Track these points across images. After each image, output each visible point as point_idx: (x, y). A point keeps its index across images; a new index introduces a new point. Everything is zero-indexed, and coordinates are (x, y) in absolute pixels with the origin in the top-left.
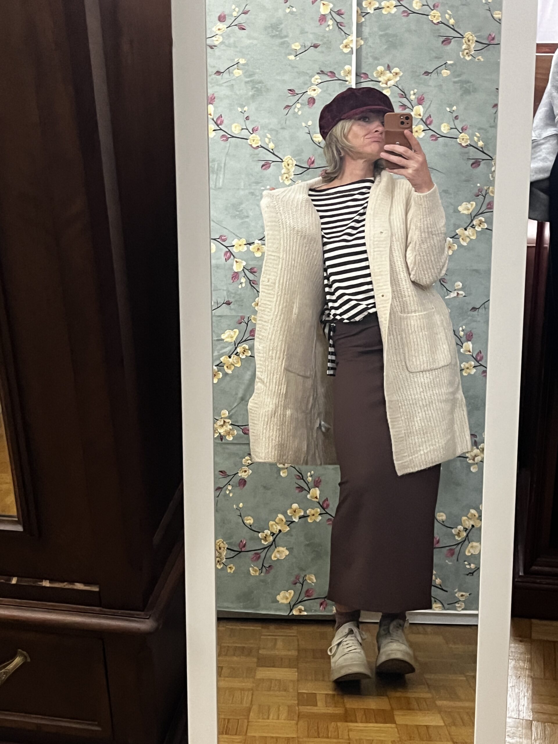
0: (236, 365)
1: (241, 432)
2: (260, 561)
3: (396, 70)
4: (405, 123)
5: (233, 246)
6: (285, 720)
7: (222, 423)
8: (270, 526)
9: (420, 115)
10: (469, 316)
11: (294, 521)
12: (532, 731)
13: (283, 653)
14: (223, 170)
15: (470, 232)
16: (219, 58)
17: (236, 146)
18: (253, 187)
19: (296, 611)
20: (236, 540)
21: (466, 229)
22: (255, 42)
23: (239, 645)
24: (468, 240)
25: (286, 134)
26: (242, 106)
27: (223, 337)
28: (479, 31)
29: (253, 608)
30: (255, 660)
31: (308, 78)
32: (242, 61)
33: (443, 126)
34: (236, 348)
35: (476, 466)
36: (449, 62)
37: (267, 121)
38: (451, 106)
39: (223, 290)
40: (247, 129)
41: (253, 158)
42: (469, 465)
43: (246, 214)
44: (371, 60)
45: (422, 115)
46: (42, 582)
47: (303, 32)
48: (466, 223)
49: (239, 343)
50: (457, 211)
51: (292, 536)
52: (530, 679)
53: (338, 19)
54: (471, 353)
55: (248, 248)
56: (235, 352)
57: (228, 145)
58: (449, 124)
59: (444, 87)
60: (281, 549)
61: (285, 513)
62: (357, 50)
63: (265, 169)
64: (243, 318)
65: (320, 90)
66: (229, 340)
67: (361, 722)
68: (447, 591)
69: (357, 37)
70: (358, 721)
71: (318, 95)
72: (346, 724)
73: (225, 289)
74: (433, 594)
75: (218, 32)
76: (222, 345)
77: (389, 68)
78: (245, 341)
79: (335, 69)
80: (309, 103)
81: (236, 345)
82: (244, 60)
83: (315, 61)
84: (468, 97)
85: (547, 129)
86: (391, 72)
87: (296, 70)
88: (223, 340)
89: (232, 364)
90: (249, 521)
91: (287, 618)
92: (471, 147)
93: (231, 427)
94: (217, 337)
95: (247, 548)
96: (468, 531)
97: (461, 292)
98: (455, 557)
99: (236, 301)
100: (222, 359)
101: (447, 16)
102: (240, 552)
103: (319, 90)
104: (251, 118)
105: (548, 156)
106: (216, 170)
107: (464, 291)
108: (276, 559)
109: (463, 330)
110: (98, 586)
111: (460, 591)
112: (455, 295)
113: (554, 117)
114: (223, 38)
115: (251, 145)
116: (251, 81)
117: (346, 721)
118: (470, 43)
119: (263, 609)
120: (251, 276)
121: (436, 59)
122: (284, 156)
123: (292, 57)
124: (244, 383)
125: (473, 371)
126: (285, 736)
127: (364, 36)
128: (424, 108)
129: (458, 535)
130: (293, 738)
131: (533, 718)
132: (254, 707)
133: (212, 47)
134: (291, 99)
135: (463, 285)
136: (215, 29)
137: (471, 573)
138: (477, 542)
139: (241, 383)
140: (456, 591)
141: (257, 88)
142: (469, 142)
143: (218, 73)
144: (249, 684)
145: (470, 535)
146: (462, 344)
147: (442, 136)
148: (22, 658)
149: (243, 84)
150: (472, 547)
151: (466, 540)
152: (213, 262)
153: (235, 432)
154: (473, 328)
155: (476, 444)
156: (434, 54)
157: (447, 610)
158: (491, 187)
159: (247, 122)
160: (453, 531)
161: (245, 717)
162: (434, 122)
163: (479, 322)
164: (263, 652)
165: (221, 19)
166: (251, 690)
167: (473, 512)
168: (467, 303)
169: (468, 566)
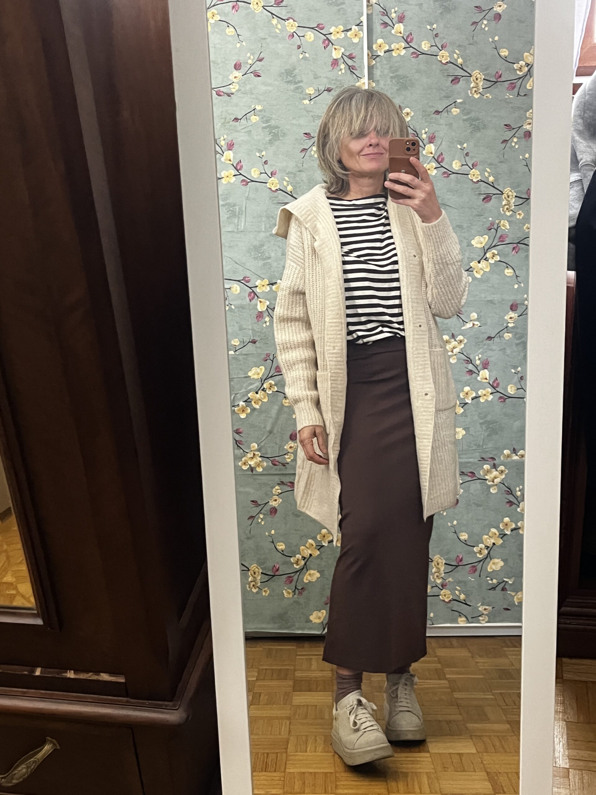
0: (263, 400)
1: (270, 464)
2: (293, 584)
3: (407, 109)
4: (412, 150)
5: (257, 286)
6: (321, 752)
7: (252, 456)
8: (301, 551)
9: (431, 153)
10: (485, 345)
11: (324, 546)
12: (569, 780)
13: (319, 674)
14: (244, 213)
15: (483, 264)
16: (237, 105)
17: (257, 190)
20: (270, 564)
21: (479, 262)
22: (270, 88)
23: (276, 668)
24: (482, 272)
25: (303, 176)
26: (260, 151)
27: (250, 374)
28: (486, 69)
29: (287, 628)
30: (291, 683)
32: (259, 108)
33: (454, 163)
34: (263, 384)
35: (496, 487)
36: (459, 101)
37: (285, 164)
38: (462, 143)
39: (249, 329)
40: (266, 173)
41: (273, 200)
42: (489, 487)
43: (267, 255)
45: (433, 153)
46: (66, 672)
47: (316, 77)
48: (480, 256)
49: (265, 379)
50: (470, 245)
51: (322, 559)
52: (565, 723)
53: (350, 62)
54: (488, 381)
55: (271, 289)
56: (262, 388)
57: (248, 189)
58: (460, 161)
59: (455, 125)
60: (312, 572)
61: (315, 538)
64: (268, 355)
66: (256, 377)
68: (470, 606)
69: (369, 79)
73: (250, 328)
75: (235, 80)
76: (249, 381)
78: (271, 377)
81: (263, 381)
82: (260, 106)
84: (478, 135)
87: (311, 114)
88: (249, 377)
89: (260, 400)
90: (281, 546)
91: (321, 636)
92: (482, 183)
93: (260, 459)
94: (244, 374)
95: (280, 573)
96: (489, 549)
97: (476, 323)
98: (477, 573)
99: (262, 339)
100: (250, 395)
101: (455, 56)
102: (274, 576)
104: (269, 163)
106: (237, 213)
107: (480, 322)
108: (308, 581)
109: (479, 359)
110: (123, 676)
111: (483, 605)
112: (471, 325)
113: (577, 162)
114: (240, 86)
115: (270, 189)
116: (268, 126)
118: (478, 82)
119: (298, 629)
121: (446, 99)
123: (306, 102)
124: (272, 417)
125: (491, 397)
126: (322, 771)
127: (375, 79)
128: (435, 146)
129: (480, 552)
130: (331, 773)
131: (570, 766)
132: (292, 738)
133: (229, 95)
134: (307, 143)
135: (478, 316)
136: (231, 77)
137: (494, 588)
138: (498, 558)
139: (269, 417)
140: (479, 605)
141: (274, 133)
142: (480, 178)
143: (236, 119)
144: (286, 712)
145: (491, 552)
146: (479, 372)
147: (454, 173)
148: (51, 745)
149: (260, 129)
150: (494, 563)
151: (487, 557)
152: (238, 302)
153: (265, 464)
154: (490, 357)
155: (495, 466)
156: (444, 94)
157: (472, 623)
158: (502, 221)
159: (266, 166)
160: (475, 549)
161: (283, 750)
162: (446, 160)
163: (495, 350)
164: (298, 674)
165: (237, 67)
166: (289, 718)
167: (494, 530)
168: (483, 333)
169: (490, 582)
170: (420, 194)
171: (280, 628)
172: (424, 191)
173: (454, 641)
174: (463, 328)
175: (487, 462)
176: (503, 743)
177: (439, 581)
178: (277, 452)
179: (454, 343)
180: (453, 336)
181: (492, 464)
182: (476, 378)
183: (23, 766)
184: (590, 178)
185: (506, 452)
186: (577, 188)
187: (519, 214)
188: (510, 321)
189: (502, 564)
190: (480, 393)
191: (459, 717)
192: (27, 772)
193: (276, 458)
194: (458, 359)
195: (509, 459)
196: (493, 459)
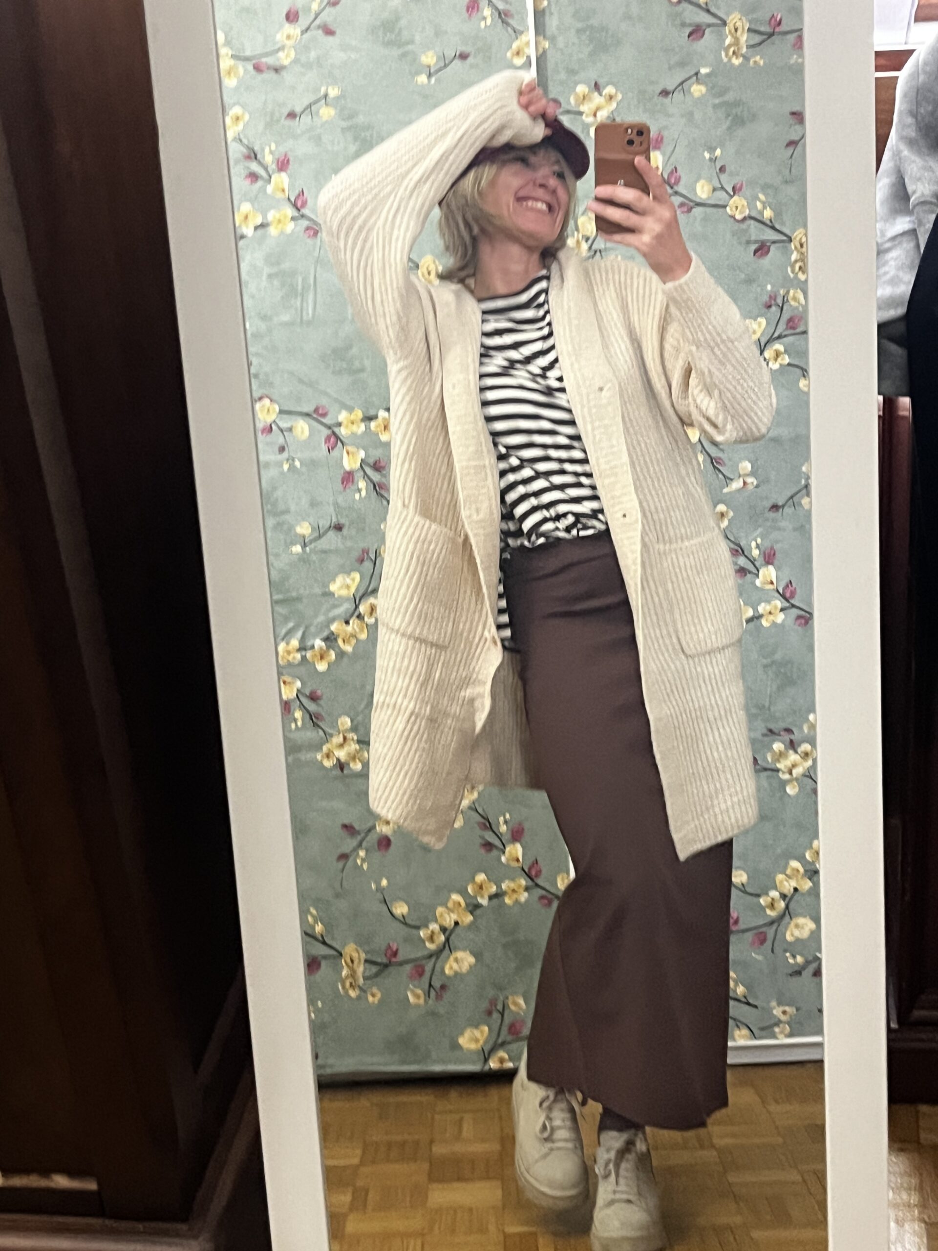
0: (358, 636)
2: (425, 979)
3: (610, 90)
4: (637, 143)
5: (340, 424)
7: (341, 739)
8: (438, 916)
10: (767, 520)
11: (481, 905)
13: (478, 1148)
16: (293, 88)
19: (494, 1062)
20: (380, 943)
22: (355, 55)
23: (396, 1138)
27: (332, 587)
28: (754, 10)
29: (417, 1062)
30: (426, 1166)
32: (333, 92)
33: (699, 185)
34: (357, 606)
35: (796, 783)
36: (703, 71)
38: (712, 150)
39: (329, 504)
42: (784, 784)
43: (358, 366)
44: (563, 76)
47: (439, 33)
49: (362, 597)
51: (478, 930)
53: (501, 4)
54: (774, 587)
55: (368, 428)
56: (356, 614)
57: (318, 244)
58: (710, 182)
59: (698, 116)
60: (460, 954)
61: (463, 892)
62: (538, 59)
64: (365, 551)
66: (344, 592)
68: (756, 1007)
69: (538, 32)
73: (331, 501)
74: (732, 1012)
75: (287, 42)
76: (332, 602)
77: (597, 87)
81: (358, 600)
82: (336, 89)
84: (740, 132)
86: (601, 95)
87: (431, 101)
88: (331, 593)
89: (352, 635)
90: (401, 909)
91: (480, 1075)
92: (752, 221)
93: (357, 746)
94: (322, 588)
95: (400, 958)
96: (787, 899)
97: (749, 480)
98: (768, 946)
99: (352, 522)
100: (334, 627)
102: (388, 965)
106: (300, 289)
107: (756, 478)
108: (452, 973)
109: (758, 547)
110: (95, 1178)
111: (779, 1004)
112: (741, 484)
114: (297, 52)
116: (352, 126)
118: (738, 34)
119: (435, 1062)
120: (376, 477)
121: (679, 68)
122: (421, 257)
123: (422, 79)
125: (780, 618)
127: (549, 33)
128: (664, 154)
129: (772, 906)
133: (277, 70)
135: (752, 467)
136: (280, 37)
137: (798, 973)
138: (805, 916)
140: (773, 1004)
141: (365, 138)
142: (747, 212)
143: (292, 115)
144: (416, 1222)
145: (791, 905)
146: (758, 571)
147: (699, 204)
149: (338, 132)
150: (797, 926)
151: (784, 915)
152: (307, 455)
154: (777, 542)
155: (793, 745)
156: (675, 59)
157: (761, 1038)
158: (792, 291)
160: (762, 901)
162: (683, 180)
163: (784, 530)
164: (439, 1150)
165: (291, 17)
166: (422, 1234)
167: (794, 864)
168: (763, 498)
169: (791, 961)
170: (651, 227)
171: (404, 1062)
172: (660, 220)
174: (726, 490)
175: (779, 738)
181: (788, 740)
182: (753, 583)
184: (929, 226)
186: (908, 245)
189: (811, 926)
190: (761, 609)
196: (789, 731)
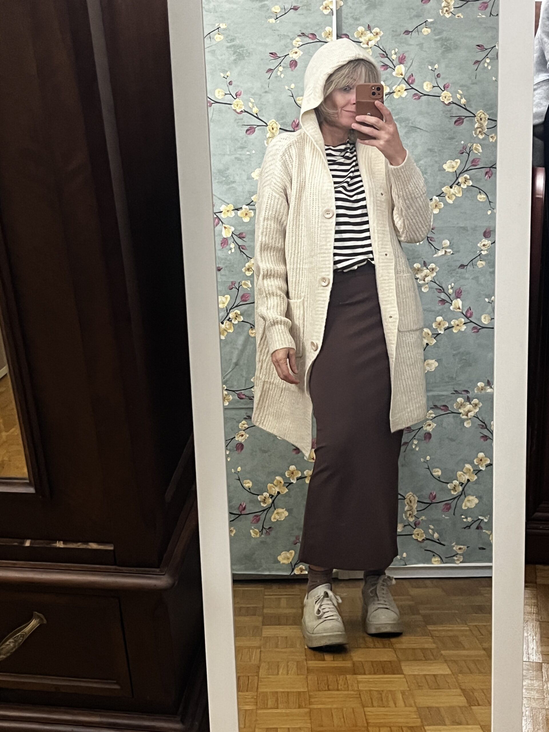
0: (228, 331)
1: (237, 397)
2: (260, 523)
3: (376, 30)
4: (377, 94)
5: (221, 212)
6: (294, 675)
8: (268, 489)
9: (402, 75)
10: (457, 273)
11: (292, 483)
12: (542, 672)
13: (287, 611)
15: (455, 189)
17: (220, 111)
18: (239, 153)
19: (297, 570)
20: (236, 502)
21: (451, 187)
22: (235, 6)
23: (244, 606)
24: (454, 198)
25: (269, 97)
26: (225, 71)
29: (254, 569)
30: (261, 619)
31: (289, 40)
32: (223, 26)
33: (425, 84)
34: (228, 314)
35: (470, 421)
36: (430, 20)
37: (249, 85)
38: (432, 64)
40: (231, 94)
41: (238, 123)
42: (463, 421)
43: (232, 179)
44: (351, 21)
45: (404, 74)
46: (56, 543)
48: (452, 181)
49: (231, 309)
50: (442, 169)
51: (290, 497)
52: (538, 623)
54: (461, 311)
55: (236, 214)
56: (227, 318)
57: (212, 111)
58: (431, 81)
59: (426, 45)
60: (280, 510)
61: (283, 475)
62: (337, 11)
63: (249, 134)
64: (233, 283)
65: (302, 53)
66: (221, 306)
67: (370, 674)
68: (444, 545)
70: (367, 672)
71: (300, 58)
72: (355, 676)
77: (369, 28)
78: (237, 306)
79: (316, 31)
80: (291, 65)
81: (228, 310)
82: (224, 24)
83: (295, 24)
84: (450, 55)
85: (538, 75)
86: (371, 32)
87: (277, 33)
89: (225, 330)
90: (248, 484)
91: (290, 578)
92: (454, 105)
93: (226, 392)
95: (247, 511)
96: (464, 485)
97: (448, 250)
98: (451, 511)
99: (226, 267)
102: (240, 515)
103: (300, 53)
104: (234, 83)
105: (542, 101)
107: (452, 249)
108: (276, 520)
109: (452, 288)
110: (113, 545)
111: (457, 544)
112: (443, 253)
113: (546, 62)
115: (235, 110)
116: (233, 45)
117: (355, 674)
118: (449, 1)
119: (265, 570)
120: (240, 242)
121: (416, 18)
122: (269, 120)
123: (272, 20)
124: (238, 349)
125: (464, 328)
126: (295, 690)
128: (405, 67)
129: (454, 489)
130: (303, 692)
131: (543, 660)
132: (263, 664)
134: (273, 63)
135: (450, 243)
137: (468, 527)
138: (473, 496)
139: (234, 348)
140: (454, 544)
141: (239, 53)
142: (451, 100)
144: (256, 643)
145: (465, 489)
146: (452, 301)
147: (425, 95)
148: (38, 620)
149: (224, 48)
150: (468, 501)
151: (462, 494)
153: (231, 397)
154: (463, 286)
155: (469, 400)
156: (414, 13)
157: (446, 563)
158: (475, 145)
159: (231, 87)
160: (449, 486)
161: (255, 674)
162: (416, 81)
163: (468, 279)
164: (267, 611)
166: (260, 647)
167: (468, 466)
168: (455, 261)
169: (465, 520)
170: (384, 135)
172: (388, 133)
173: (428, 582)
174: (435, 256)
175: (461, 395)
176: (479, 667)
177: (411, 520)
178: (244, 385)
179: (426, 271)
180: (425, 264)
181: (466, 397)
182: (449, 308)
183: (11, 640)
185: (480, 384)
187: (492, 137)
188: (483, 248)
189: (476, 501)
190: (452, 323)
191: (434, 646)
192: (14, 647)
193: (242, 391)
194: (431, 288)
195: (483, 392)
196: (466, 391)
